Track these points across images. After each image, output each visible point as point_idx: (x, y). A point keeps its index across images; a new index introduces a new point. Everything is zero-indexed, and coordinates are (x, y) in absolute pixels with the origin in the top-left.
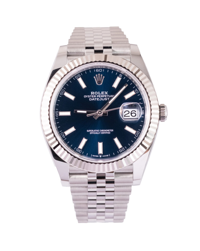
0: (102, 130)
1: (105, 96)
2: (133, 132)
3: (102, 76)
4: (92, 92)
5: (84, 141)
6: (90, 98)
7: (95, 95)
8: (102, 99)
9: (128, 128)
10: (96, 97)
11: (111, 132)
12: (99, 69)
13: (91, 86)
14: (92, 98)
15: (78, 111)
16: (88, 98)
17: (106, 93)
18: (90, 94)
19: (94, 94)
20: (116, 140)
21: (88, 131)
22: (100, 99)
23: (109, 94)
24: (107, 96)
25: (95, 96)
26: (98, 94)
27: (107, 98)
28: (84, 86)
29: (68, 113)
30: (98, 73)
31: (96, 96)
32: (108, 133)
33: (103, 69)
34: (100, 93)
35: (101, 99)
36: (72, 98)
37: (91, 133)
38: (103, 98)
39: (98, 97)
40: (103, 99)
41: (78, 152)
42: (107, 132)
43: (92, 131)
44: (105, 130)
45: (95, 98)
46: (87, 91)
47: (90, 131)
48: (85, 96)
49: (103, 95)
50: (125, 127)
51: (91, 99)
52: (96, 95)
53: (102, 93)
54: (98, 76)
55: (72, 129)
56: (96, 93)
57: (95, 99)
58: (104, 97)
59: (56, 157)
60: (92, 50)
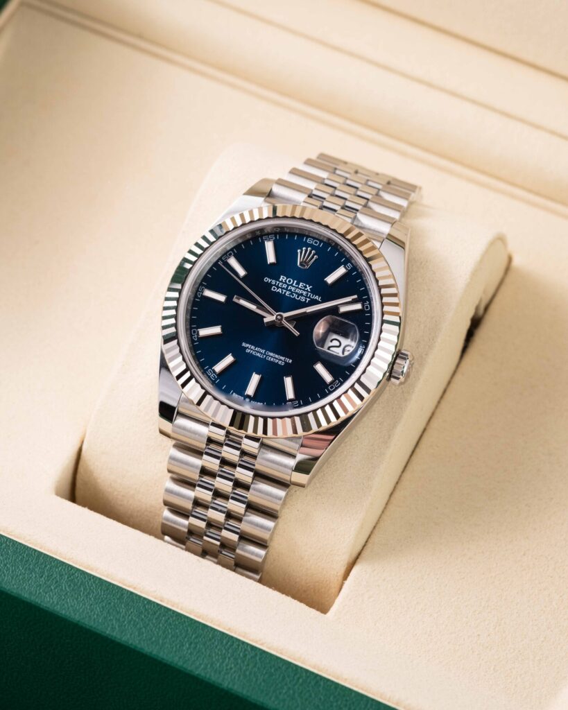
0: (271, 354)
1: (305, 293)
2: (328, 378)
3: (314, 255)
4: (282, 277)
5: (229, 359)
6: (275, 285)
7: (286, 283)
8: (295, 296)
9: (320, 368)
10: (287, 289)
11: (285, 362)
12: (314, 238)
14: (278, 287)
15: (243, 303)
16: (270, 285)
17: (308, 288)
18: (277, 279)
19: (285, 281)
20: (288, 382)
21: (244, 344)
22: (292, 293)
23: (313, 291)
24: (307, 294)
25: (285, 286)
26: (292, 285)
27: (306, 297)
28: (271, 258)
29: (221, 298)
30: (307, 245)
31: (287, 287)
32: (280, 362)
33: (321, 241)
34: (298, 284)
35: (293, 295)
36: (241, 271)
37: (248, 351)
38: (299, 295)
39: (290, 290)
40: (298, 297)
41: (209, 377)
42: (280, 360)
43: (253, 347)
44: (277, 356)
45: (284, 288)
46: (274, 271)
47: (247, 345)
48: (267, 280)
49: (301, 289)
50: (315, 363)
51: (274, 289)
52: (288, 285)
53: (301, 285)
54: (306, 251)
55: (216, 330)
56: (290, 281)
57: (282, 291)
58: (302, 295)
59: (164, 365)
60: (318, 202)
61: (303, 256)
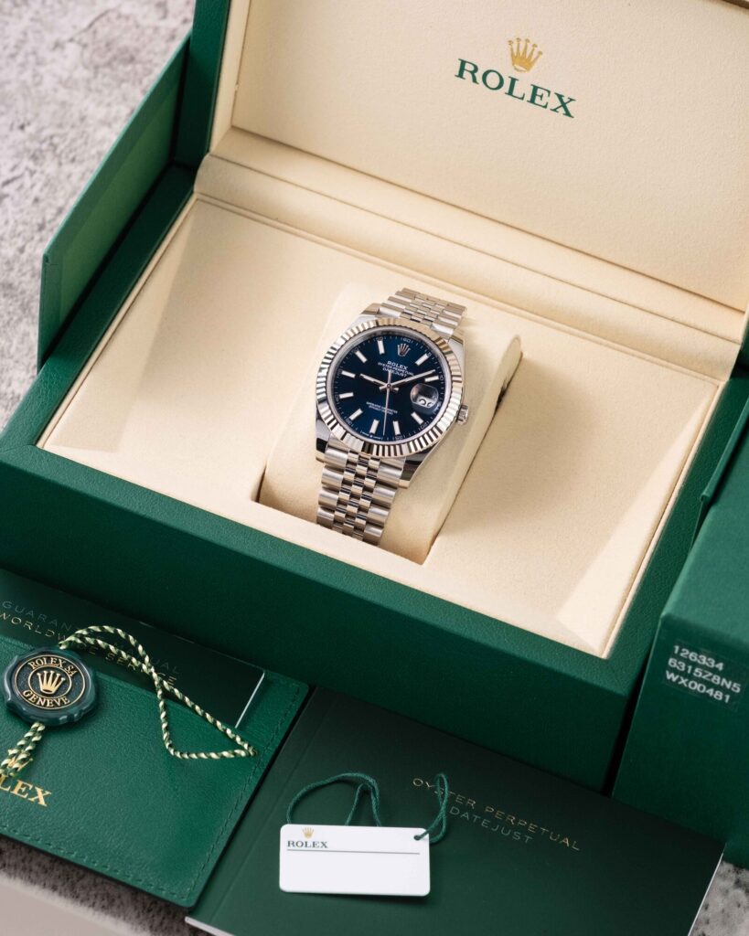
0: (385, 408)
1: (403, 371)
2: (420, 421)
3: (408, 348)
4: (389, 361)
5: (359, 412)
6: (385, 367)
8: (397, 373)
9: (415, 415)
10: (392, 369)
11: (394, 413)
12: (407, 338)
13: (390, 354)
14: (387, 368)
15: (366, 377)
16: (382, 367)
17: (405, 368)
18: (386, 363)
19: (391, 364)
20: (396, 424)
21: (368, 403)
22: (395, 372)
23: (408, 370)
24: (405, 371)
25: (391, 367)
26: (395, 366)
27: (404, 373)
28: (382, 350)
29: (352, 376)
30: (404, 342)
32: (390, 413)
33: (412, 339)
34: (399, 365)
36: (364, 359)
37: (370, 407)
40: (399, 373)
41: (348, 422)
42: (390, 411)
43: (373, 405)
44: (388, 409)
45: (390, 369)
46: (385, 358)
47: (370, 403)
48: (380, 364)
49: (401, 369)
50: (412, 412)
52: (393, 367)
53: (401, 366)
54: (403, 346)
55: (351, 395)
56: (393, 364)
58: (401, 372)
59: (319, 417)
60: (409, 317)
61: (401, 349)
